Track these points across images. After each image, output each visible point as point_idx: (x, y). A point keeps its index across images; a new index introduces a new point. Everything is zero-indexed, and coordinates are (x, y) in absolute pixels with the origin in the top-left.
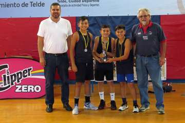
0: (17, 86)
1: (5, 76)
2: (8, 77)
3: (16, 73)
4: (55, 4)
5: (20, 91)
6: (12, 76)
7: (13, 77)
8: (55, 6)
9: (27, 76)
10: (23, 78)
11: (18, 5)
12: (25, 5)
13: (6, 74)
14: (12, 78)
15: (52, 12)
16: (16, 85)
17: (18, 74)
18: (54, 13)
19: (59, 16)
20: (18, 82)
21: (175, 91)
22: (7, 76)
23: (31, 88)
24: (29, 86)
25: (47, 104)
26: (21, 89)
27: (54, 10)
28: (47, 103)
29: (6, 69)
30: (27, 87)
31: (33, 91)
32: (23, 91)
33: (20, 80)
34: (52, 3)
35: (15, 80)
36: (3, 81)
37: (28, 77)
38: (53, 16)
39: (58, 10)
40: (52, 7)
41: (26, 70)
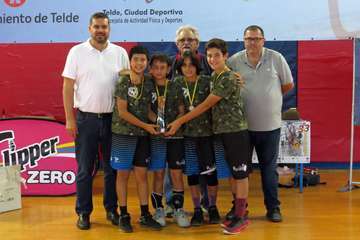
0: (30, 173)
1: (6, 153)
2: (13, 155)
3: (27, 148)
4: (99, 16)
5: (37, 181)
6: (20, 153)
7: (23, 154)
8: (100, 19)
9: (48, 153)
10: (41, 157)
11: (28, 19)
12: (41, 19)
13: (10, 150)
14: (20, 157)
15: (94, 30)
16: (29, 169)
17: (31, 149)
18: (97, 34)
19: (106, 39)
20: (33, 164)
21: (324, 183)
22: (10, 152)
23: (57, 176)
24: (53, 173)
25: (78, 213)
26: (37, 178)
27: (97, 27)
28: (78, 210)
29: (10, 140)
30: (49, 175)
31: (60, 181)
32: (42, 181)
33: (36, 162)
34: (93, 14)
35: (26, 161)
36: (4, 163)
37: (51, 155)
38: (95, 38)
39: (104, 27)
40: (94, 20)
41: (47, 143)
